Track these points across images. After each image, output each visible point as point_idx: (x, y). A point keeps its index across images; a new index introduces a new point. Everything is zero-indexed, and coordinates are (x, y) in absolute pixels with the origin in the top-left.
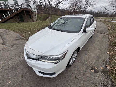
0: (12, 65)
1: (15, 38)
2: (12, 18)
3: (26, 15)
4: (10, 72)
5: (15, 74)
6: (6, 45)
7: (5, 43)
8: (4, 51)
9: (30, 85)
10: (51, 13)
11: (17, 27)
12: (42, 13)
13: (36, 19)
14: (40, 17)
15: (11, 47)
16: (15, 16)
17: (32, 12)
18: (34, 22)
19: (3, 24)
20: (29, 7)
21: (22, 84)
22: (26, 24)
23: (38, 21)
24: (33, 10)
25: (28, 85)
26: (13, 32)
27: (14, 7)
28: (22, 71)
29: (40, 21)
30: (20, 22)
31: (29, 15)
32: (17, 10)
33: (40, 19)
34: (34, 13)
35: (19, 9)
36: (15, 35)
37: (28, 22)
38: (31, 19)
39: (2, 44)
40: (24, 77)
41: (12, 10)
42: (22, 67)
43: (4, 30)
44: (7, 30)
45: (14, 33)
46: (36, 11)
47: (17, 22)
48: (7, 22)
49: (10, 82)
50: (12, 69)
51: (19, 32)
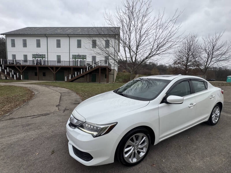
0: (52, 133)
1: (74, 101)
2: (83, 76)
3: (101, 73)
4: (44, 142)
5: (47, 146)
6: (59, 108)
7: (60, 105)
8: (53, 114)
9: (54, 169)
10: (132, 72)
11: (83, 89)
12: (124, 72)
13: (112, 80)
14: (120, 77)
15: (63, 111)
16: (87, 74)
17: (110, 70)
18: (109, 83)
19: (70, 83)
20: (108, 64)
21: (47, 162)
22: (96, 85)
23: (116, 82)
24: (112, 68)
25: (52, 166)
26: (75, 93)
27: (90, 64)
28: (57, 145)
29: (119, 83)
30: (90, 82)
31: (105, 73)
32: (92, 68)
33: (119, 79)
34: (112, 71)
35: (94, 67)
36: (75, 98)
37: (100, 83)
38: (106, 79)
39: (57, 106)
40: (54, 154)
41: (87, 68)
42: (60, 140)
43: (67, 90)
44: (70, 91)
45: (76, 95)
46: (116, 69)
47: (87, 81)
48: (76, 81)
49: (38, 153)
50: (48, 138)
51: (82, 95)
